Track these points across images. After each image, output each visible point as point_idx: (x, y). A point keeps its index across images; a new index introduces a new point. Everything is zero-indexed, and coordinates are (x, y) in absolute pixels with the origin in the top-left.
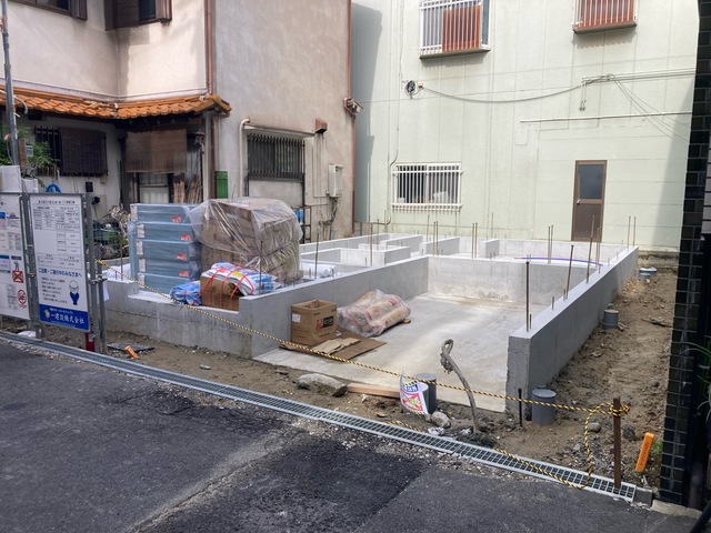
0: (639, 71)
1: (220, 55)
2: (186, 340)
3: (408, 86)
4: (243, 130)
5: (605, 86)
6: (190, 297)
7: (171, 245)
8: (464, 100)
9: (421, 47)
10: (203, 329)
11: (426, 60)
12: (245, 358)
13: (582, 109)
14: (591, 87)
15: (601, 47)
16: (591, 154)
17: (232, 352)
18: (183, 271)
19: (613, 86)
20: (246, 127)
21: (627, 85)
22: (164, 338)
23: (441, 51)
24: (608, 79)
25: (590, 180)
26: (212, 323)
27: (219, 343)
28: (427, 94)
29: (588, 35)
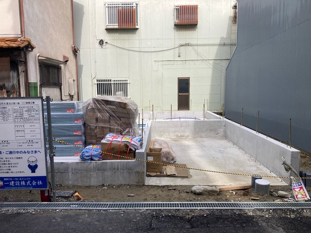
0: (200, 42)
1: (25, 16)
2: (94, 182)
3: (100, 42)
4: (38, 60)
5: (188, 47)
6: (95, 156)
7: (68, 126)
8: (128, 50)
9: (107, 24)
10: (108, 173)
11: (109, 30)
12: (141, 185)
13: (179, 56)
14: (182, 48)
15: (185, 32)
16: (184, 75)
17: (131, 183)
18: (77, 141)
19: (190, 48)
20: (40, 58)
21: (196, 47)
22: (76, 183)
23: (117, 27)
24: (188, 45)
25: (184, 85)
26: (114, 169)
27: (121, 180)
28: (110, 46)
29: (179, 27)
